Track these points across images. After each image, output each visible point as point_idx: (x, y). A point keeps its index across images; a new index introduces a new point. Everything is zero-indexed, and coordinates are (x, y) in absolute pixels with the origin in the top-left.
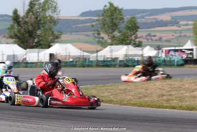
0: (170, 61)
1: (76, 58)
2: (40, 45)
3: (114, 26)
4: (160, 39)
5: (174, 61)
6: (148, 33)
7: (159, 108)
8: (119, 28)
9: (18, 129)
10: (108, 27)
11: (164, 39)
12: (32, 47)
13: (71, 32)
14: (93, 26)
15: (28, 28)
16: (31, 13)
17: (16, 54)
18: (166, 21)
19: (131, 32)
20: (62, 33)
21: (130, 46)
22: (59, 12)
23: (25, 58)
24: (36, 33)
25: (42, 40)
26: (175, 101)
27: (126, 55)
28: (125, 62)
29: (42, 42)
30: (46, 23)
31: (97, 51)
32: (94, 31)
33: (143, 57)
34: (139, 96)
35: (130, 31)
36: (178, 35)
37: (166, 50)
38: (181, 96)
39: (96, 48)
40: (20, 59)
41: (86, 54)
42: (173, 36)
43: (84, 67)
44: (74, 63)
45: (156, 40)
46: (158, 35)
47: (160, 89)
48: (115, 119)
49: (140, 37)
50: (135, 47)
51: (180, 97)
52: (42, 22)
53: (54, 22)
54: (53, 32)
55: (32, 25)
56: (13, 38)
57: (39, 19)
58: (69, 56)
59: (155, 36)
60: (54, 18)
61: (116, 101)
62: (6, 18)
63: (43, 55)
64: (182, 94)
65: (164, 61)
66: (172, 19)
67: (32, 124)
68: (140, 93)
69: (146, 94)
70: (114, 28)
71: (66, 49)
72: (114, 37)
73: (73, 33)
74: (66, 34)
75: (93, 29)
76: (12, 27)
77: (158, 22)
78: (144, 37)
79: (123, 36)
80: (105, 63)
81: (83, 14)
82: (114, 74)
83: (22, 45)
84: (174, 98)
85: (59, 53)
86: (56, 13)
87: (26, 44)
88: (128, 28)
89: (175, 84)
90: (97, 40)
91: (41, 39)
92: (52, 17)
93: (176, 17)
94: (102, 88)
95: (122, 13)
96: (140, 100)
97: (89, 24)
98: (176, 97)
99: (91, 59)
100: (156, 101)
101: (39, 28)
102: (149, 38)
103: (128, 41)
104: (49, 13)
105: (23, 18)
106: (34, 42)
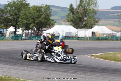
1: (108, 35)
2: (86, 26)
12: (81, 28)
13: (105, 19)
14: (118, 15)
15: (79, 16)
16: (81, 7)
17: (71, 31)
20: (100, 20)
22: (98, 6)
23: (77, 34)
24: (83, 19)
25: (88, 23)
30: (90, 13)
32: (119, 18)
40: (74, 35)
41: (114, 32)
43: (113, 40)
44: (107, 38)
52: (88, 12)
53: (95, 12)
54: (94, 19)
55: (81, 14)
56: (70, 22)
57: (85, 10)
58: (104, 33)
62: (65, 9)
63: (88, 33)
67: (82, 75)
71: (102, 29)
73: (106, 20)
74: (102, 20)
75: (119, 17)
76: (69, 15)
81: (112, 8)
83: (75, 26)
85: (98, 32)
86: (96, 7)
87: (77, 26)
91: (87, 22)
92: (94, 9)
97: (116, 14)
99: (117, 36)
101: (86, 16)
104: (92, 7)
105: (76, 10)
106: (82, 24)
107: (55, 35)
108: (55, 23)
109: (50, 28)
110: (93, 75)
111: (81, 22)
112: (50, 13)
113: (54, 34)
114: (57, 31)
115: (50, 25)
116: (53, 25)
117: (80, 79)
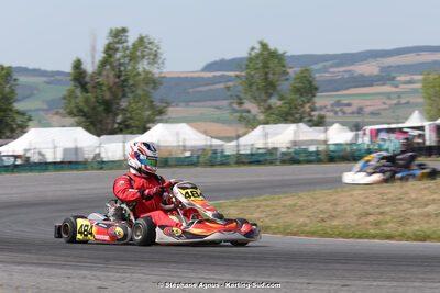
1: (197, 151)
2: (128, 127)
3: (270, 88)
4: (360, 111)
5: (387, 150)
6: (336, 99)
7: (360, 237)
8: (279, 91)
10: (258, 89)
11: (367, 110)
12: (112, 132)
13: (187, 103)
14: (228, 88)
15: (103, 96)
16: (108, 67)
17: (79, 145)
18: (371, 76)
19: (303, 98)
20: (168, 104)
21: (301, 125)
22: (163, 63)
23: (99, 154)
24: (118, 104)
25: (131, 118)
26: (391, 225)
27: (295, 143)
28: (294, 155)
29: (131, 121)
30: (139, 85)
31: (238, 137)
32: (232, 97)
33: (327, 145)
34: (321, 216)
35: (301, 95)
36: (395, 102)
37: (371, 131)
39: (237, 130)
40: (89, 155)
41: (216, 142)
42: (384, 103)
44: (195, 159)
45: (353, 113)
46: (356, 103)
47: (362, 202)
49: (321, 108)
50: (311, 126)
52: (131, 82)
53: (154, 82)
54: (151, 102)
55: (110, 88)
56: (75, 116)
57: (123, 78)
58: (184, 146)
59: (349, 105)
60: (153, 75)
61: (277, 228)
62: (59, 77)
65: (368, 151)
66: (381, 72)
68: (322, 212)
69: (334, 213)
71: (178, 134)
72: (270, 108)
73: (191, 104)
74: (177, 106)
76: (71, 95)
77: (355, 77)
78: (329, 107)
79: (287, 105)
80: (254, 157)
81: (209, 67)
83: (91, 127)
84: (388, 218)
86: (156, 65)
87: (99, 126)
88: (298, 91)
89: (390, 193)
91: (128, 115)
92: (150, 73)
93: (390, 67)
94: (249, 204)
95: (285, 63)
96: (324, 224)
97: (221, 86)
98: (393, 217)
99: (227, 153)
100: (353, 224)
101: (124, 96)
102: (338, 109)
103: (297, 116)
104: (142, 66)
105: (93, 76)
106: (114, 122)
107: (32, 160)
108: (30, 123)
109: (15, 139)
111: (110, 114)
112: (13, 92)
113: (28, 155)
114: (38, 146)
115: (13, 130)
116: (23, 129)
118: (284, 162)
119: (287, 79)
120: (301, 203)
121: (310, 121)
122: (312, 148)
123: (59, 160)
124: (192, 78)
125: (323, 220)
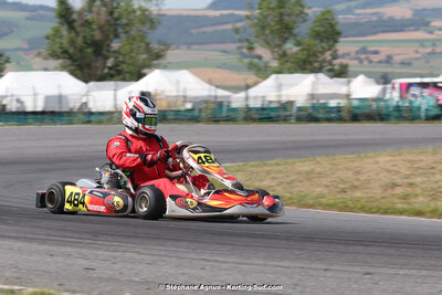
0: (410, 109)
1: (200, 103)
2: (119, 73)
3: (285, 31)
4: (389, 60)
5: (419, 108)
6: (361, 45)
7: (385, 213)
8: (295, 35)
9: (68, 261)
10: (272, 32)
11: (397, 59)
12: (101, 79)
13: (189, 45)
14: (237, 31)
15: (92, 36)
16: (98, 3)
17: (64, 93)
18: (403, 20)
19: (323, 44)
20: (167, 46)
21: (321, 75)
24: (108, 45)
25: (123, 62)
26: (421, 199)
27: (312, 96)
28: (311, 111)
29: (124, 66)
30: (133, 25)
31: (248, 87)
32: (240, 41)
33: (349, 99)
34: (342, 186)
35: (322, 41)
36: (429, 50)
37: (401, 85)
38: (435, 186)
39: (246, 79)
40: (74, 104)
41: (221, 93)
42: (417, 52)
43: (217, 121)
44: (196, 113)
45: (380, 62)
46: (385, 51)
47: (388, 171)
48: (287, 239)
49: (344, 56)
50: (332, 77)
51: (433, 189)
52: (124, 21)
53: (149, 20)
54: (148, 44)
55: (101, 28)
56: (59, 58)
57: (116, 15)
58: (185, 97)
59: (376, 53)
60: (151, 12)
61: (290, 198)
62: (42, 12)
64: (436, 182)
65: (398, 108)
66: (414, 15)
67: (100, 249)
68: (343, 181)
69: (357, 183)
70: (286, 35)
71: (178, 82)
72: (284, 54)
73: (194, 46)
74: (178, 48)
75: (238, 37)
76: (57, 32)
77: (384, 21)
78: (353, 54)
79: (305, 52)
80: (265, 112)
81: (216, 4)
82: (284, 138)
83: (78, 72)
84: (418, 191)
85: (163, 92)
86: (154, 1)
87: (86, 71)
88: (317, 35)
89: (421, 161)
90: (247, 61)
91: (121, 59)
92: (147, 10)
93: (424, 10)
94: (259, 169)
95: (303, 2)
96: (344, 196)
97: (229, 27)
98: (424, 190)
99: (234, 105)
100: (378, 197)
101: (117, 36)
102: (363, 56)
103: (316, 65)
104: (139, 1)
105: (80, 13)
106: (104, 67)
107: (9, 108)
108: (8, 65)
110: (142, 251)
111: (100, 58)
113: (4, 102)
114: (15, 93)
117: (94, 265)
118: (299, 119)
119: (305, 21)
120: (318, 169)
121: (331, 70)
122: (333, 103)
123: (39, 109)
124: (196, 16)
125: (344, 191)
